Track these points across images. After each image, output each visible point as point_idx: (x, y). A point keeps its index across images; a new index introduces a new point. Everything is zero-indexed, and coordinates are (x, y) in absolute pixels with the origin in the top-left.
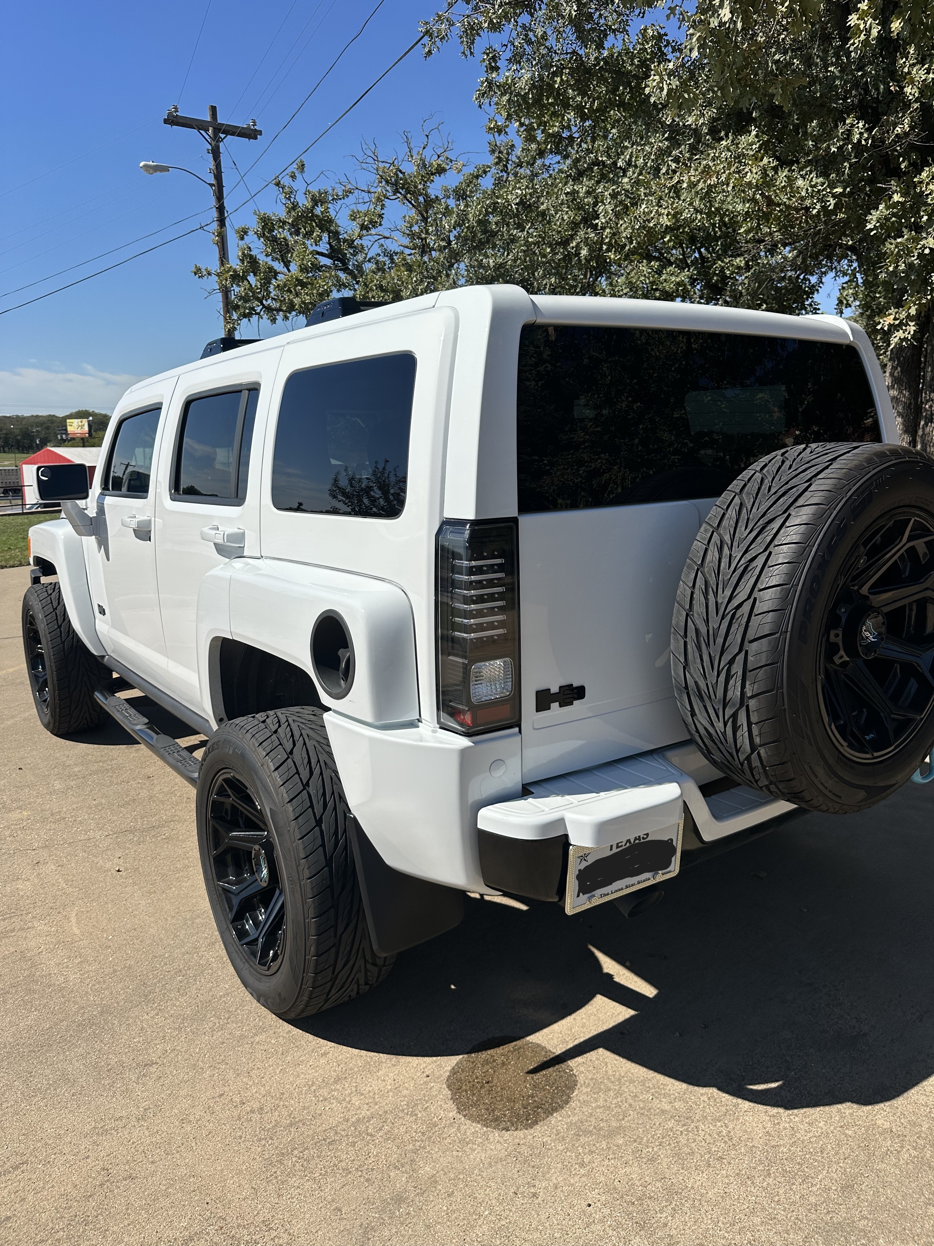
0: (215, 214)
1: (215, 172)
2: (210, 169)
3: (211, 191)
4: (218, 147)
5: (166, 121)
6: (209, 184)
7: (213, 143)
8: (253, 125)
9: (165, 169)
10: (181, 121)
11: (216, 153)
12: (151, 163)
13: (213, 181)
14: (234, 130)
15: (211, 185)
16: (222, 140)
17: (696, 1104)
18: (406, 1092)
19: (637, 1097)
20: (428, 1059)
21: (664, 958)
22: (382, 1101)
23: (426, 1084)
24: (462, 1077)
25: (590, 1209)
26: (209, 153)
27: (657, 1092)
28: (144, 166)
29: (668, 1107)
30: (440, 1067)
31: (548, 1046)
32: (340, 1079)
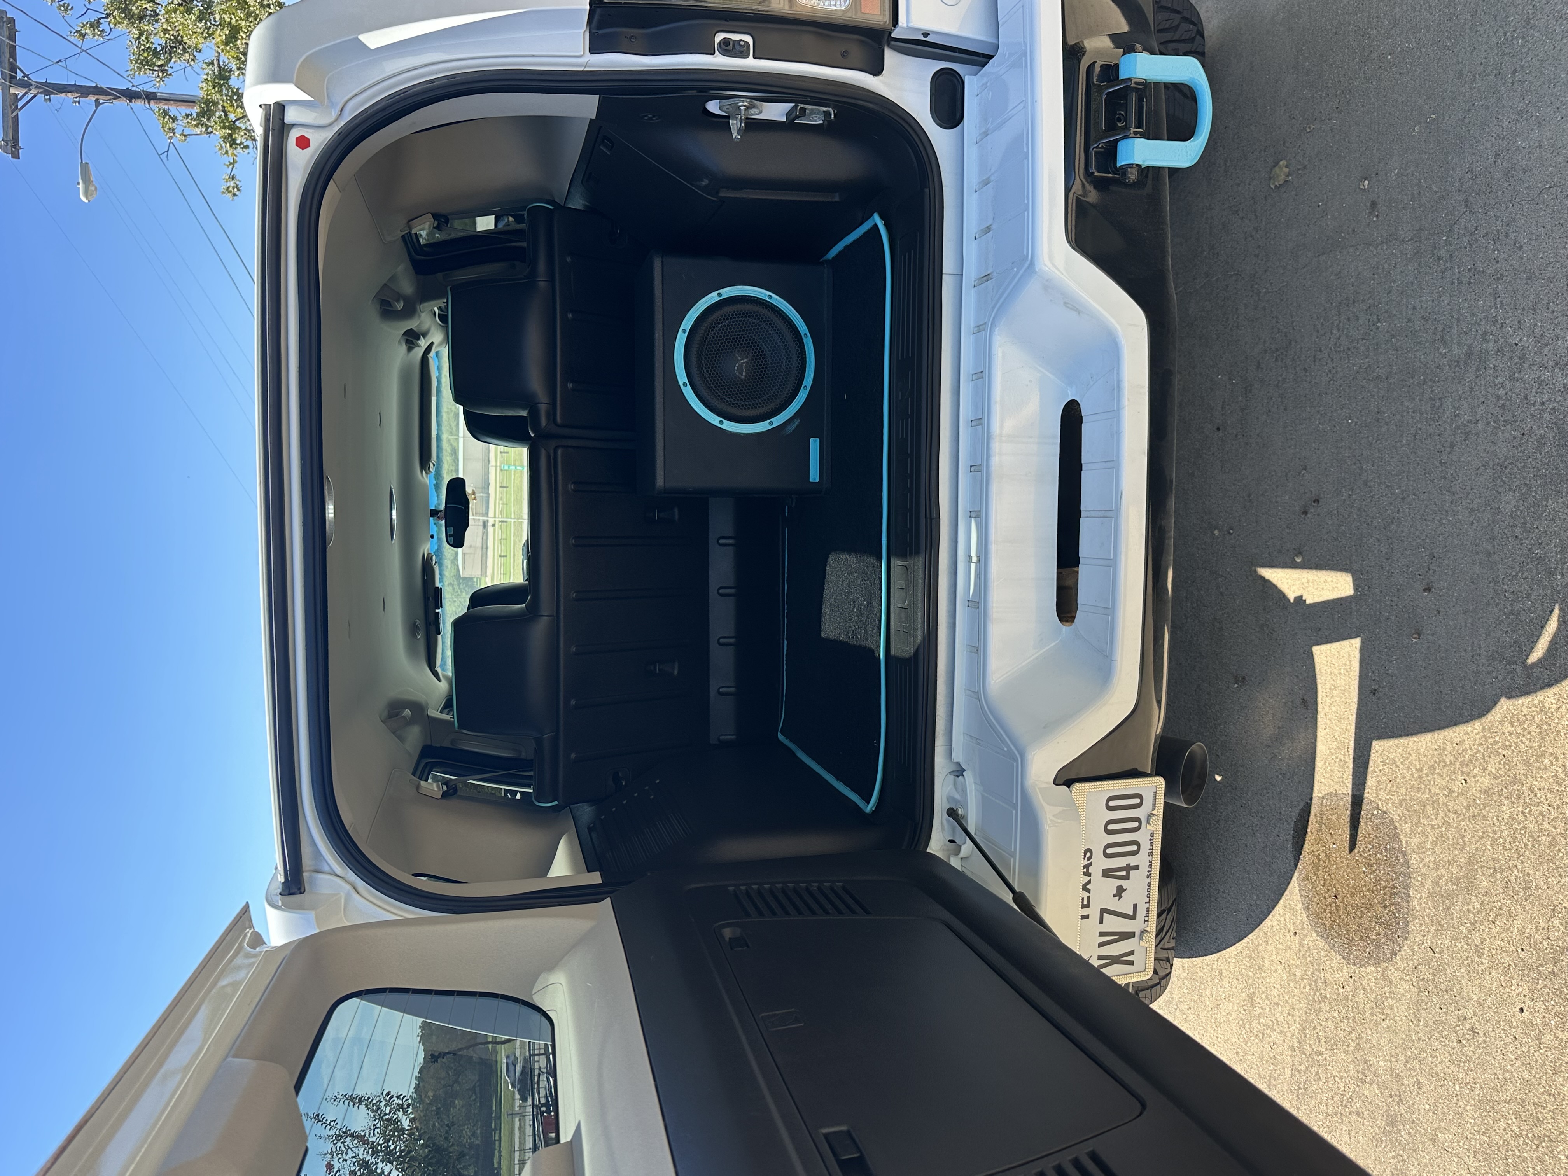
0: (139, 104)
1: (77, 95)
2: (74, 102)
3: (107, 106)
4: (40, 84)
5: (16, 156)
6: (97, 107)
7: (34, 92)
9: (85, 167)
10: (10, 136)
11: (51, 89)
12: (81, 186)
13: (92, 98)
14: (7, 56)
15: (98, 104)
16: (25, 76)
17: (1505, 747)
18: (1298, 973)
19: (1451, 791)
20: (1279, 909)
21: (1317, 501)
22: (1294, 1001)
23: (1301, 945)
24: (1315, 908)
25: (1526, 1014)
26: (50, 99)
27: (1462, 764)
28: (86, 197)
29: (1485, 781)
30: (1293, 910)
31: (1337, 787)
32: (1251, 997)
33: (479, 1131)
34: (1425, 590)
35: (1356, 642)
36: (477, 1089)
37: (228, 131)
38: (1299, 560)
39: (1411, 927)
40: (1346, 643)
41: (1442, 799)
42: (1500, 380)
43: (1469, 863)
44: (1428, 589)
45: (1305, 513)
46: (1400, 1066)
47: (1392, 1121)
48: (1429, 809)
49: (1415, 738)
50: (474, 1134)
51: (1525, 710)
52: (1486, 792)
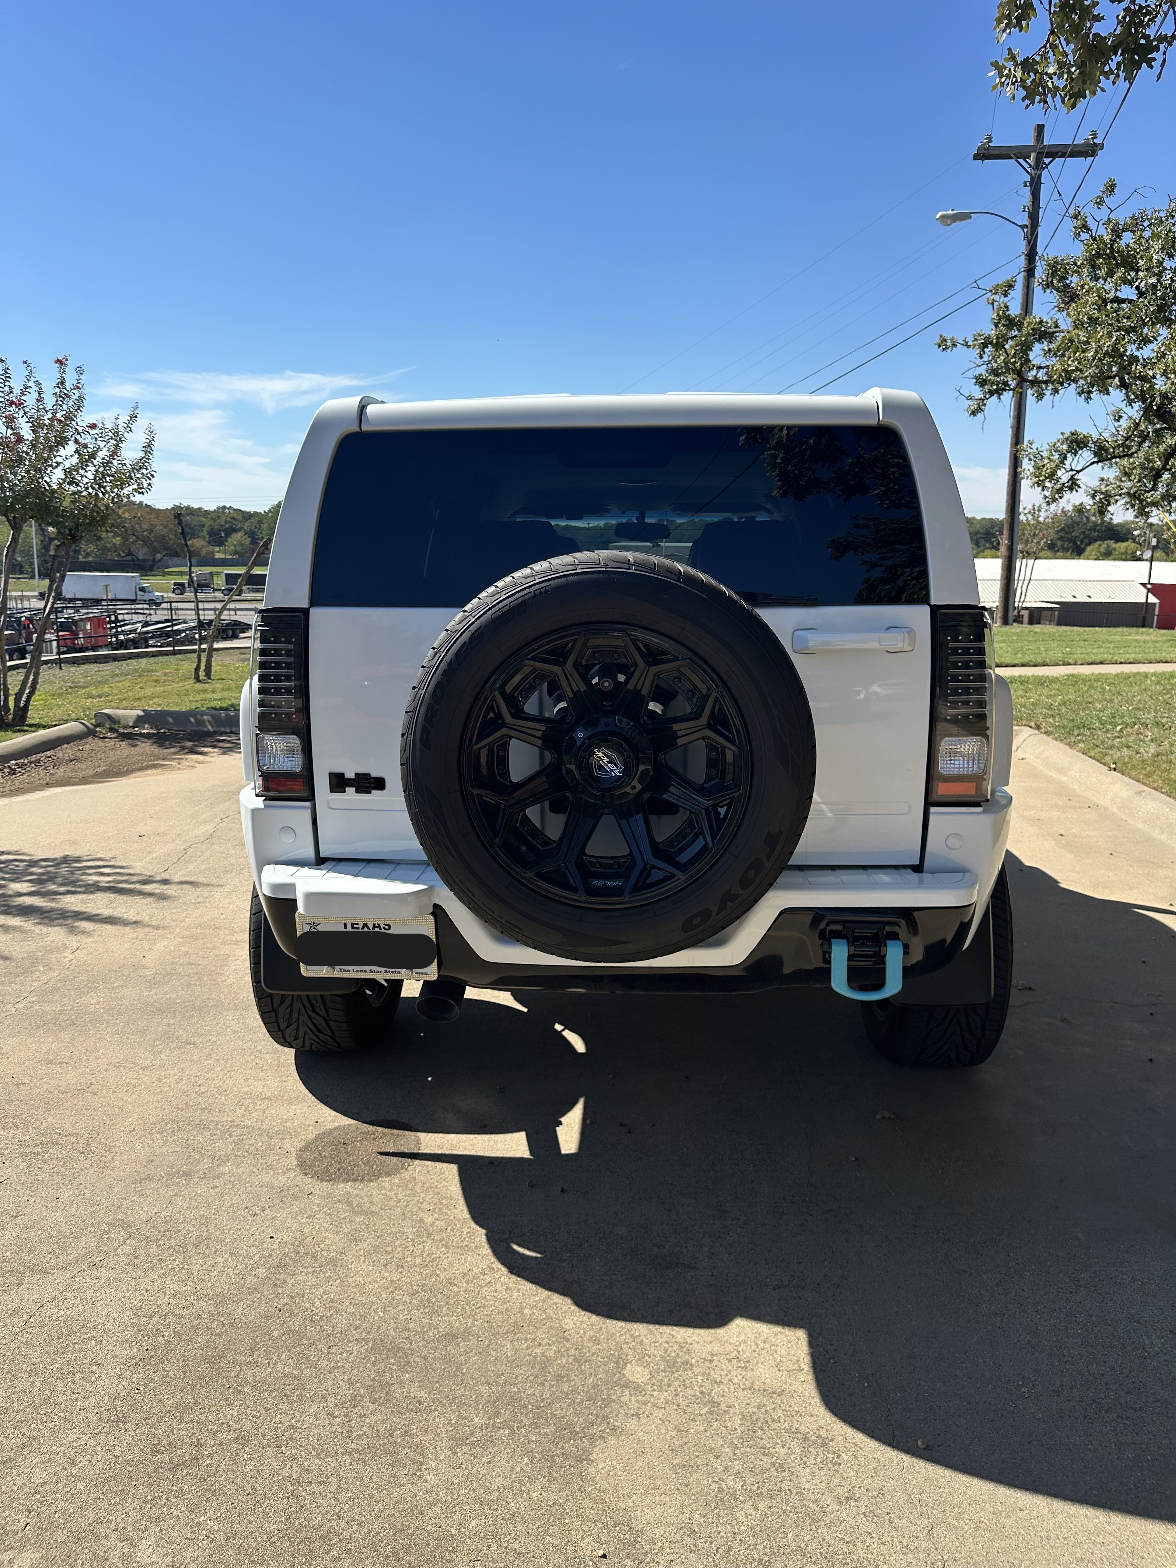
0: (1022, 262)
1: (1031, 209)
2: (1024, 207)
3: (1020, 234)
4: (1040, 177)
5: (976, 157)
6: (1020, 226)
7: (1033, 172)
8: (1093, 139)
9: (967, 216)
10: (993, 152)
11: (1035, 185)
12: (950, 212)
13: (1026, 221)
14: (1064, 151)
15: (1023, 227)
16: (1047, 166)
17: (452, 1230)
18: (289, 1124)
19: (422, 1203)
20: (334, 1113)
21: (629, 1132)
22: (267, 1122)
23: (309, 1126)
24: (336, 1133)
25: (269, 1240)
26: (1026, 186)
27: (440, 1209)
28: (940, 217)
29: (429, 1220)
30: (334, 1121)
31: (424, 1144)
32: (269, 1098)
33: (91, 559)
34: (562, 1188)
35: (527, 1154)
36: (129, 558)
37: (995, 341)
38: (588, 1122)
39: (325, 1184)
40: (527, 1148)
41: (416, 1199)
42: (705, 1226)
43: (372, 1212)
44: (563, 1191)
45: (621, 1125)
46: (227, 1177)
47: (186, 1174)
48: (409, 1192)
49: (458, 1185)
50: (88, 555)
51: (479, 1239)
52: (421, 1220)
